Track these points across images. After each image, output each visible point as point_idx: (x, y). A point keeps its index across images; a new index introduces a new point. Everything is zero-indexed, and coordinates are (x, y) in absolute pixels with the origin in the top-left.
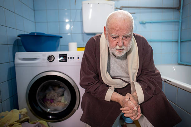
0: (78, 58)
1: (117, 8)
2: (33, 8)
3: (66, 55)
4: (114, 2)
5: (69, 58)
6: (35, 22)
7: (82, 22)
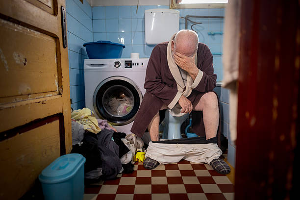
0: (142, 64)
1: (182, 18)
2: (91, 17)
3: (131, 61)
4: (179, 11)
5: (133, 64)
6: (93, 33)
7: (144, 32)
